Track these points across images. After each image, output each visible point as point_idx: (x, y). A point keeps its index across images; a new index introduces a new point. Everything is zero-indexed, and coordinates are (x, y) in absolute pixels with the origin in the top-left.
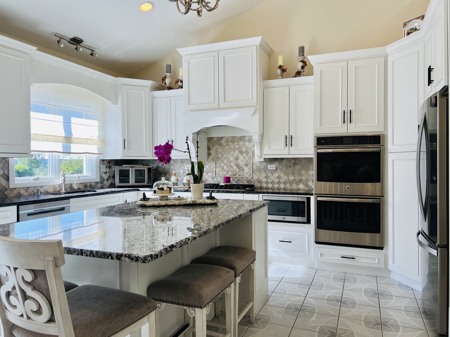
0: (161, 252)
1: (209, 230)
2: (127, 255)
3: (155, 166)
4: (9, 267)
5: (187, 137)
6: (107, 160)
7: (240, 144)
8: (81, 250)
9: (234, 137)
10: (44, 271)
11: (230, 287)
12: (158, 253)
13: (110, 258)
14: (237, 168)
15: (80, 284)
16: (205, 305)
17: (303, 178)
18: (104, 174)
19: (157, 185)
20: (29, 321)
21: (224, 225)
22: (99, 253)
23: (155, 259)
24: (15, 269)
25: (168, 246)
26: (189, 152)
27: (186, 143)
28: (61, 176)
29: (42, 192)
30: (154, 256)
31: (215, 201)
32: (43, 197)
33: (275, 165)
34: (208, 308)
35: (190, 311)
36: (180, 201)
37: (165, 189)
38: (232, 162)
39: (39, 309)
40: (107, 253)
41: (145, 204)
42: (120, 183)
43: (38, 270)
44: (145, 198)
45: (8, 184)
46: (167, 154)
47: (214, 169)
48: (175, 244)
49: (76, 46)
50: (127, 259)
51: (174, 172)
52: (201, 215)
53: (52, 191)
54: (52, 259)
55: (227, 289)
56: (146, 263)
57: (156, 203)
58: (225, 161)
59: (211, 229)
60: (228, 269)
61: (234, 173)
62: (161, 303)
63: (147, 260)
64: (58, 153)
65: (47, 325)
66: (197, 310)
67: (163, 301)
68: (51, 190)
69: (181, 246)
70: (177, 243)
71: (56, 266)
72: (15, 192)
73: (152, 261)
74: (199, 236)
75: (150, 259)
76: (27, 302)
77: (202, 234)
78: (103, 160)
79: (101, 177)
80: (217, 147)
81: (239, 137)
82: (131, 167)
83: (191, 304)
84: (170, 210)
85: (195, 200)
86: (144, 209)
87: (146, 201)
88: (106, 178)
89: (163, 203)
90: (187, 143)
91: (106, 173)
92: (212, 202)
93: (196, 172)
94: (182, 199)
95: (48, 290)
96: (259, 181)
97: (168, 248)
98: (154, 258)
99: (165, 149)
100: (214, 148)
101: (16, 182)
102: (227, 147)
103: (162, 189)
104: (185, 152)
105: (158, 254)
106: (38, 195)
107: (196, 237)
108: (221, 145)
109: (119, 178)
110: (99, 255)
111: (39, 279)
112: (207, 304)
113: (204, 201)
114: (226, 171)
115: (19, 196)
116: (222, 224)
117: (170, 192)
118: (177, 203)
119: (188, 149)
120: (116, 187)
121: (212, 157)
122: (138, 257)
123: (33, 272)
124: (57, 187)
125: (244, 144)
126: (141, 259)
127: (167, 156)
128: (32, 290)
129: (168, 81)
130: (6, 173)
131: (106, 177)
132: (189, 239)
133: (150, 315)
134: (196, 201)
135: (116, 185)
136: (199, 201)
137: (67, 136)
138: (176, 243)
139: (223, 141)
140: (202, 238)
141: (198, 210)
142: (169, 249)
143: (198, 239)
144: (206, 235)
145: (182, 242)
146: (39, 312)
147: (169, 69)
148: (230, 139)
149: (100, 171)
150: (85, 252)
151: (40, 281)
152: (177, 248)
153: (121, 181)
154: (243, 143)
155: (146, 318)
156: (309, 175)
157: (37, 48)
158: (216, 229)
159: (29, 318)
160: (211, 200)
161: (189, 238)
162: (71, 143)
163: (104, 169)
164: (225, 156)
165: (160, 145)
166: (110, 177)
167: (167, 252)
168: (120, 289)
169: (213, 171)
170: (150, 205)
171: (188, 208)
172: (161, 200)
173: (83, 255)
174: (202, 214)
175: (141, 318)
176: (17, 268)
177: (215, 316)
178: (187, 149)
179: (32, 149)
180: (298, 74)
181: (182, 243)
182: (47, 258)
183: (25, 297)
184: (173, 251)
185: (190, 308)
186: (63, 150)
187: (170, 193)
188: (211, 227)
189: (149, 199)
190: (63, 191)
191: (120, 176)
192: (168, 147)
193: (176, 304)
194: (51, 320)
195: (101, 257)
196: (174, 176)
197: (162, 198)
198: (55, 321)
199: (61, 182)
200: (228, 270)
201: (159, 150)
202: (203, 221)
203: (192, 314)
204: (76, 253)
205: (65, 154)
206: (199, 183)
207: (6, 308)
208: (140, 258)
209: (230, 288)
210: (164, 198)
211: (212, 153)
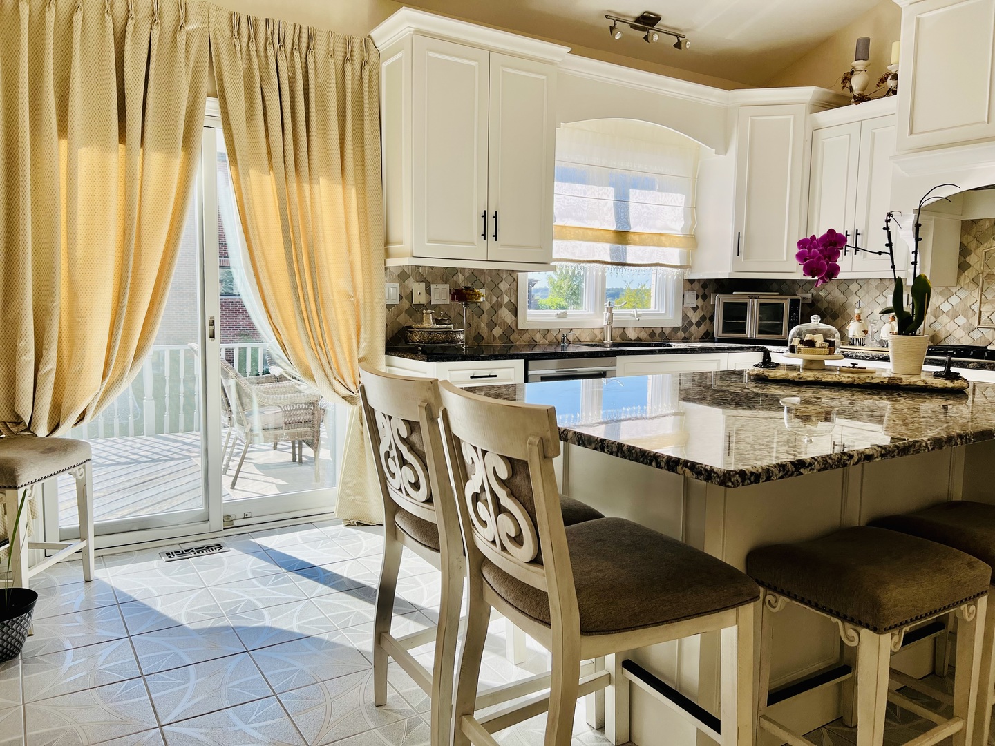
0: (769, 469)
1: (917, 445)
2: (689, 464)
3: (809, 295)
4: (475, 448)
5: (889, 215)
6: (699, 280)
8: (603, 440)
10: (526, 462)
11: (975, 604)
12: (760, 470)
13: (654, 463)
15: (608, 514)
16: (886, 625)
18: (692, 311)
19: (799, 334)
20: (503, 553)
21: (970, 440)
22: (633, 451)
23: (752, 483)
24: (484, 452)
25: (790, 462)
26: (891, 254)
27: (884, 229)
28: (605, 312)
29: (571, 340)
30: (749, 474)
31: (957, 384)
32: (571, 349)
34: (896, 638)
35: (847, 632)
36: (855, 375)
37: (818, 345)
39: (519, 535)
40: (650, 452)
41: (766, 374)
42: (723, 333)
43: (518, 460)
44: (767, 362)
45: (515, 322)
46: (830, 258)
47: (976, 308)
48: (809, 460)
49: (645, 33)
50: (687, 470)
51: (857, 311)
52: (906, 410)
53: (588, 339)
54: (537, 442)
55: (962, 607)
56: (728, 486)
57: (793, 375)
59: (924, 444)
60: (974, 559)
62: (777, 595)
63: (730, 480)
64: (601, 265)
65: (531, 568)
66: (865, 632)
67: (782, 593)
68: (586, 338)
69: (825, 469)
70: (816, 460)
71: (545, 457)
72: (526, 337)
73: (743, 485)
74: (882, 455)
75: (740, 480)
76: (501, 516)
77: (893, 452)
78: (692, 281)
79: (685, 317)
80: (989, 245)
82: (751, 297)
83: (849, 615)
84: (824, 394)
85: (898, 376)
86: (760, 385)
87: (768, 367)
88: (694, 321)
89: (809, 377)
90: (887, 228)
91: (695, 309)
92: (949, 384)
93: (907, 306)
94: (862, 370)
95: (531, 499)
97: (790, 465)
98: (750, 479)
99: (824, 245)
100: (982, 248)
101: (528, 319)
103: (811, 343)
104: (880, 253)
105: (760, 474)
106: (563, 346)
107: (873, 455)
109: (723, 322)
110: (634, 456)
111: (519, 478)
112: (896, 626)
113: (923, 381)
115: (533, 344)
116: (960, 436)
117: (831, 352)
118: (845, 378)
119: (890, 245)
120: (716, 340)
122: (712, 470)
123: (509, 461)
124: (597, 332)
126: (718, 476)
127: (828, 263)
128: (508, 496)
129: (857, 83)
130: (513, 301)
131: (694, 317)
132: (851, 456)
133: (740, 608)
134: (901, 379)
135: (715, 335)
136: (907, 380)
137: (619, 230)
138: (813, 458)
140: (890, 460)
141: (903, 400)
142: (790, 467)
143: (877, 459)
144: (905, 457)
145: (830, 458)
146: (518, 540)
147: (863, 48)
149: (683, 304)
150: (608, 446)
151: (519, 480)
152: (813, 469)
153: (726, 328)
155: (730, 614)
157: (570, 49)
158: (941, 448)
159: (504, 549)
160: (947, 379)
161: (851, 453)
162: (627, 244)
163: (691, 300)
165: (813, 237)
166: (703, 318)
167: (786, 474)
168: (684, 542)
169: (970, 313)
170: (778, 378)
171: (874, 394)
172: (806, 369)
173: (604, 452)
174: (909, 408)
175: (720, 610)
176: (487, 452)
177: (933, 672)
178: (887, 245)
179: (555, 256)
181: (830, 461)
182: (531, 438)
183: (499, 509)
184: (801, 474)
185: (848, 625)
186: (612, 257)
187: (830, 354)
188: (925, 439)
189: (778, 364)
190: (608, 341)
191: (725, 318)
192: (834, 242)
193: (811, 606)
194: (537, 561)
195: (636, 460)
196: (857, 323)
197: (810, 365)
198: (543, 565)
199: (604, 324)
200: (972, 560)
201: (810, 249)
202: (906, 425)
203: (851, 639)
204: (593, 446)
205: (614, 266)
206: (912, 335)
207: (474, 525)
208: (715, 473)
209: (973, 607)
210: (813, 366)
211: (972, 264)
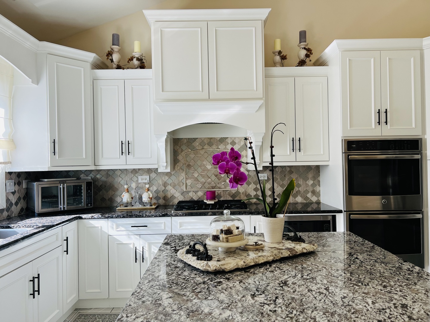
3: (90, 178)
6: (15, 172)
7: (220, 148)
9: (211, 138)
14: (217, 179)
17: (300, 189)
18: (12, 195)
33: (266, 174)
38: (209, 170)
42: (42, 208)
47: (184, 181)
51: (126, 187)
58: (200, 170)
61: (212, 185)
78: (10, 173)
79: (8, 200)
80: (187, 151)
81: (219, 139)
88: (14, 202)
91: (13, 193)
96: (245, 194)
100: (184, 152)
102: (202, 152)
108: (193, 149)
109: (42, 201)
114: (201, 183)
120: (36, 215)
121: (179, 165)
125: (226, 148)
129: (116, 57)
131: (13, 199)
135: (36, 211)
139: (196, 144)
147: (116, 40)
148: (205, 141)
149: (6, 191)
153: (44, 204)
154: (224, 147)
156: (307, 185)
163: (11, 187)
164: (199, 163)
169: (181, 184)
178: (252, 159)
180: (302, 63)
191: (43, 197)
196: (127, 193)
211: (180, 160)
